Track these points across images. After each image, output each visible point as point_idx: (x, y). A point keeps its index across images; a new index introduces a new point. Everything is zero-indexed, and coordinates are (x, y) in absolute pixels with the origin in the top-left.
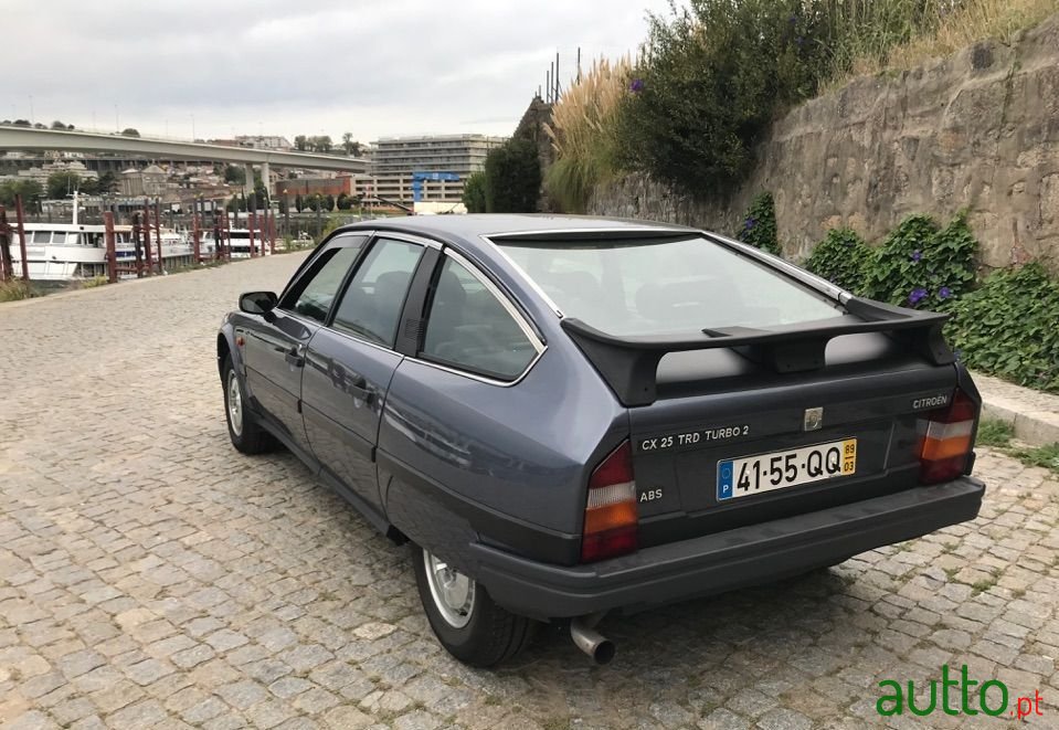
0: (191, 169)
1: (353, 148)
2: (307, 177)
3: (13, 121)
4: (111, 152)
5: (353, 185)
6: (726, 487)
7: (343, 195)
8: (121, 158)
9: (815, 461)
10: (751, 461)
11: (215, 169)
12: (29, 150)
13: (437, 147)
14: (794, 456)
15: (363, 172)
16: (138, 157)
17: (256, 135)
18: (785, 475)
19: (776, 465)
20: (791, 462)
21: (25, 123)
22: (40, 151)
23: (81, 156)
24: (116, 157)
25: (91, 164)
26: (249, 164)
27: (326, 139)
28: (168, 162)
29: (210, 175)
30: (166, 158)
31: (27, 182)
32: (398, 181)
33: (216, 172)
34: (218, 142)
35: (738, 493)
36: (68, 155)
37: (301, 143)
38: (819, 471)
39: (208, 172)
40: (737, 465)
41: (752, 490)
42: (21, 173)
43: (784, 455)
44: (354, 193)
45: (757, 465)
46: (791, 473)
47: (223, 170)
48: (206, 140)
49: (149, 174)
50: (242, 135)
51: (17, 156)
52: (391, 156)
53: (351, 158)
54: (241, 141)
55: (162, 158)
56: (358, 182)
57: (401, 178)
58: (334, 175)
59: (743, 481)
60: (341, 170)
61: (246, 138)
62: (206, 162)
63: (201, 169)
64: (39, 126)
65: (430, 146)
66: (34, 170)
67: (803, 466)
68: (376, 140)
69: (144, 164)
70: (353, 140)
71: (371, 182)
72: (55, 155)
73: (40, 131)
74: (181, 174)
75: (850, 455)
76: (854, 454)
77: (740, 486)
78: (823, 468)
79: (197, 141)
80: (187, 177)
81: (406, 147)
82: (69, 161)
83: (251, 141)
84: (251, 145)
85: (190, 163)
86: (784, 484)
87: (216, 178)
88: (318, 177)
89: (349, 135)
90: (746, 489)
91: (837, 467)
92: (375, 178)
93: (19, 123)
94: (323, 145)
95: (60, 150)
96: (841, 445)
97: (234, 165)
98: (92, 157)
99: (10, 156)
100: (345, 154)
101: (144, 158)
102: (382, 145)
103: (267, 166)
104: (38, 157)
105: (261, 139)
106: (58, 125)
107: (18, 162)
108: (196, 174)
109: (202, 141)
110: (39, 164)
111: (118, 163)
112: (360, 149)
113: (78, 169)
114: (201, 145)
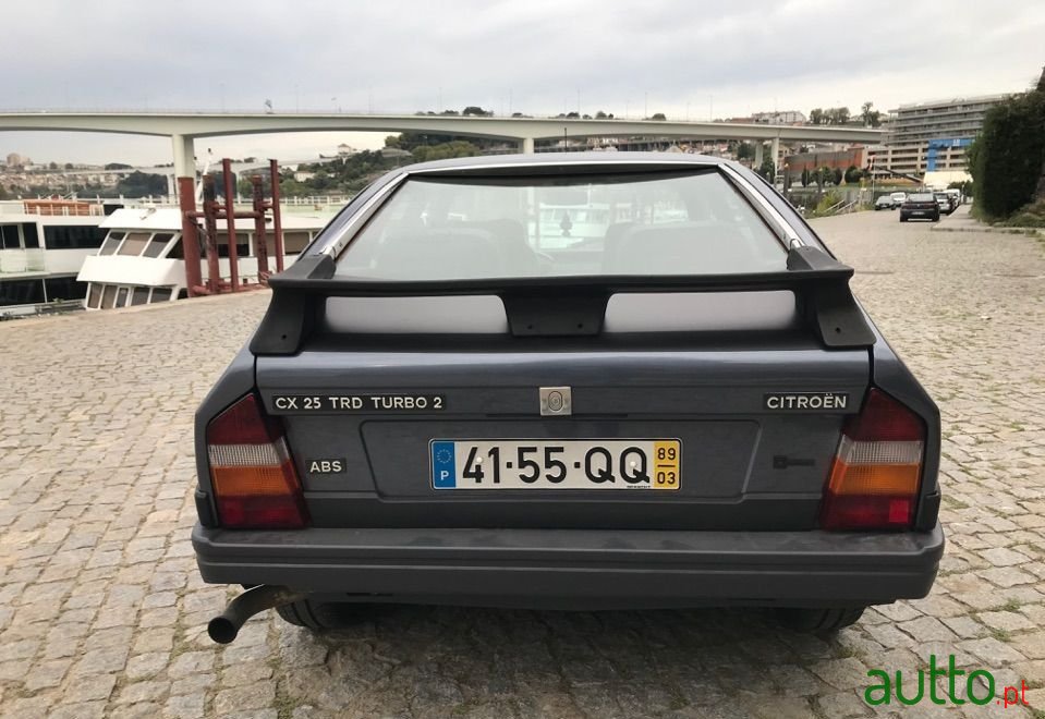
1: (872, 118)
2: (819, 151)
3: (567, 114)
4: (640, 136)
5: (865, 157)
6: (444, 475)
7: (853, 168)
8: (648, 141)
9: (599, 462)
10: (484, 447)
11: (729, 147)
13: (968, 110)
14: (561, 450)
15: (877, 142)
16: (662, 139)
17: (773, 111)
18: (544, 472)
19: (527, 457)
20: (554, 457)
21: (576, 115)
22: (584, 139)
23: (615, 141)
25: (623, 149)
26: (761, 140)
27: (844, 111)
28: (687, 142)
29: (724, 152)
30: (687, 139)
32: (916, 151)
33: (730, 150)
34: (735, 120)
35: (463, 483)
36: (606, 141)
37: (817, 117)
38: (606, 475)
39: (723, 150)
40: (462, 450)
41: (488, 483)
43: (541, 445)
44: (864, 165)
45: (495, 452)
46: (555, 472)
47: (736, 147)
48: (724, 119)
50: (759, 112)
51: (567, 143)
52: (912, 123)
53: (869, 128)
54: (757, 119)
55: (682, 139)
56: (871, 153)
57: (920, 147)
58: (847, 147)
59: (473, 470)
60: (855, 142)
61: (762, 114)
62: (721, 141)
63: (716, 148)
64: (586, 116)
65: (960, 110)
67: (577, 465)
68: (897, 108)
70: (873, 110)
71: (885, 152)
72: (595, 142)
73: (587, 122)
75: (666, 462)
76: (676, 462)
77: (467, 474)
78: (616, 472)
79: (716, 121)
81: (930, 113)
82: (606, 146)
83: (767, 117)
84: (766, 121)
85: (707, 142)
86: (542, 483)
87: (730, 156)
88: (830, 151)
89: (869, 105)
90: (478, 481)
91: (641, 475)
92: (891, 148)
93: (572, 115)
94: (840, 117)
95: (600, 136)
96: (649, 448)
97: (748, 142)
98: (624, 141)
100: (863, 125)
101: (667, 139)
102: (903, 112)
103: (777, 141)
105: (777, 114)
106: (601, 115)
109: (721, 121)
111: (645, 147)
112: (880, 119)
114: (717, 125)
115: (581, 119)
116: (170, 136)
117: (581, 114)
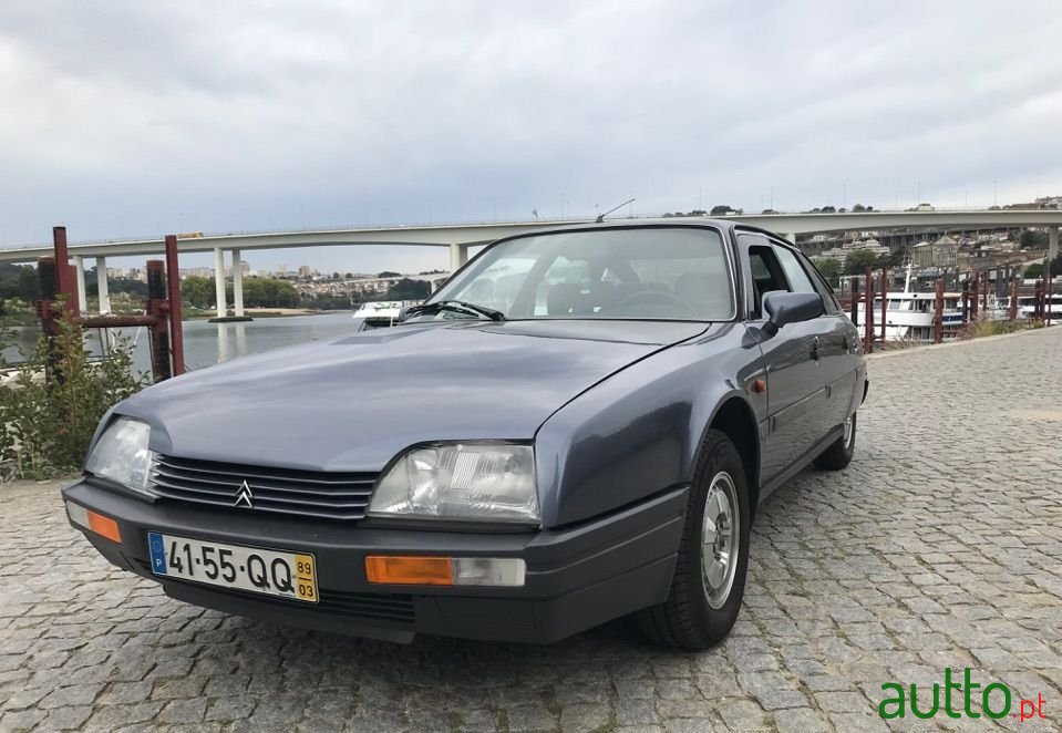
0: (984, 237)
3: (821, 208)
4: (904, 228)
8: (913, 233)
11: (1009, 236)
12: (832, 233)
16: (929, 230)
21: (832, 209)
22: (840, 233)
23: (876, 234)
24: (908, 232)
25: (885, 241)
26: (1054, 226)
28: (959, 232)
29: (1004, 241)
30: (958, 229)
31: (829, 261)
33: (1011, 239)
34: (1015, 206)
36: (865, 234)
39: (1001, 239)
42: (824, 253)
47: (1019, 235)
48: (1001, 206)
49: (940, 246)
50: (1044, 197)
51: (822, 238)
54: (1042, 204)
55: (953, 230)
61: (1048, 199)
62: (1000, 229)
63: (994, 237)
64: (842, 210)
66: (835, 250)
69: (933, 236)
72: (854, 235)
73: (843, 216)
74: (972, 243)
79: (993, 208)
80: (978, 246)
82: (866, 239)
83: (1054, 202)
84: (1054, 206)
85: (982, 232)
87: (1011, 244)
93: (826, 209)
95: (859, 230)
97: (1033, 229)
98: (886, 234)
99: (816, 239)
101: (935, 230)
104: (839, 239)
106: (859, 208)
107: (822, 243)
108: (988, 243)
109: (998, 208)
110: (839, 245)
111: (909, 238)
113: (872, 244)
114: (994, 212)
115: (837, 213)
116: (449, 245)
117: (837, 208)
